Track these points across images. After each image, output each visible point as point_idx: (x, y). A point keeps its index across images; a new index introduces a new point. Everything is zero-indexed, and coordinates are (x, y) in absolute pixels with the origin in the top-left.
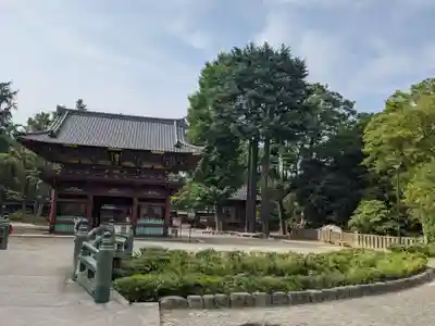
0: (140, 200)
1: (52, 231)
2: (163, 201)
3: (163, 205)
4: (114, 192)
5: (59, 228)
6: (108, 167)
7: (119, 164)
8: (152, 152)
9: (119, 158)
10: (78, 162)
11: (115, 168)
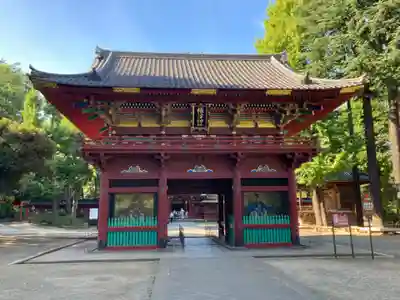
0: (246, 182)
1: (103, 246)
3: (284, 188)
4: (201, 171)
7: (204, 123)
8: (268, 93)
9: (204, 113)
10: (136, 125)
11: (197, 130)
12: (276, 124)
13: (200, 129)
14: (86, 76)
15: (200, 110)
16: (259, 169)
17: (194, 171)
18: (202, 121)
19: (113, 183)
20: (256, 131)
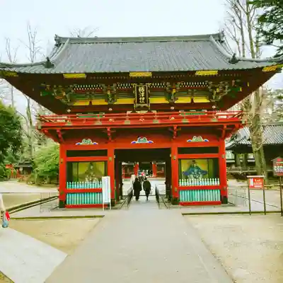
0: (181, 151)
1: (63, 205)
2: (215, 150)
3: (215, 155)
4: (142, 141)
5: (73, 199)
6: (130, 107)
7: (145, 100)
8: (197, 74)
9: (145, 92)
10: (87, 104)
11: (139, 107)
12: (209, 99)
13: (143, 105)
14: (42, 64)
15: (142, 89)
16: (194, 139)
17: (137, 142)
18: (143, 99)
19: (70, 154)
20: (192, 105)
